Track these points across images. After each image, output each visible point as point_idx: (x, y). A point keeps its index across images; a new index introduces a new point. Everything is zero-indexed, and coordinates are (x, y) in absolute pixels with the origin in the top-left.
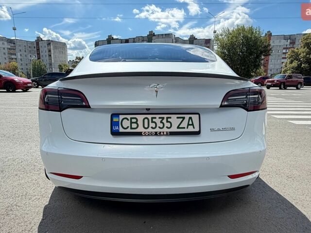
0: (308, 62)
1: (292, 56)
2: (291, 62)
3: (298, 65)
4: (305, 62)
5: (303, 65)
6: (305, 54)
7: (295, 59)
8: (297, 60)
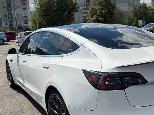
0: (103, 16)
1: (92, 11)
2: (92, 17)
3: (97, 18)
4: (101, 16)
5: (100, 18)
6: (100, 10)
7: (94, 14)
8: (95, 15)
